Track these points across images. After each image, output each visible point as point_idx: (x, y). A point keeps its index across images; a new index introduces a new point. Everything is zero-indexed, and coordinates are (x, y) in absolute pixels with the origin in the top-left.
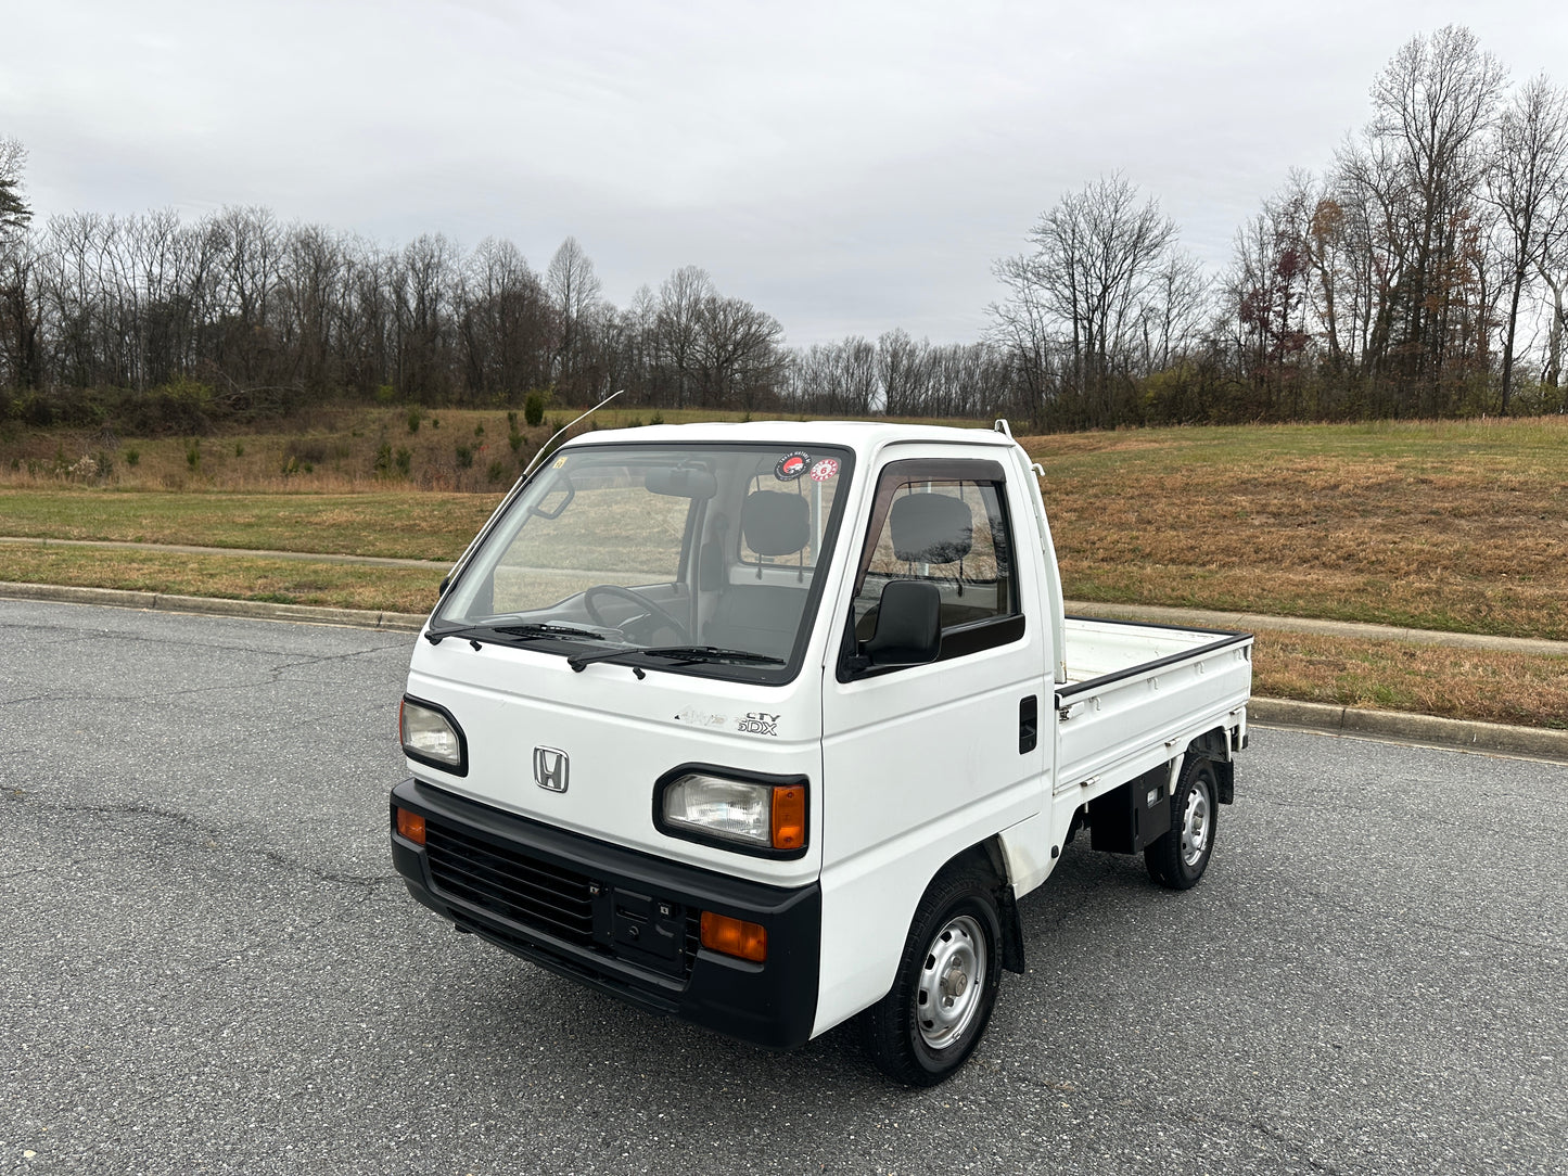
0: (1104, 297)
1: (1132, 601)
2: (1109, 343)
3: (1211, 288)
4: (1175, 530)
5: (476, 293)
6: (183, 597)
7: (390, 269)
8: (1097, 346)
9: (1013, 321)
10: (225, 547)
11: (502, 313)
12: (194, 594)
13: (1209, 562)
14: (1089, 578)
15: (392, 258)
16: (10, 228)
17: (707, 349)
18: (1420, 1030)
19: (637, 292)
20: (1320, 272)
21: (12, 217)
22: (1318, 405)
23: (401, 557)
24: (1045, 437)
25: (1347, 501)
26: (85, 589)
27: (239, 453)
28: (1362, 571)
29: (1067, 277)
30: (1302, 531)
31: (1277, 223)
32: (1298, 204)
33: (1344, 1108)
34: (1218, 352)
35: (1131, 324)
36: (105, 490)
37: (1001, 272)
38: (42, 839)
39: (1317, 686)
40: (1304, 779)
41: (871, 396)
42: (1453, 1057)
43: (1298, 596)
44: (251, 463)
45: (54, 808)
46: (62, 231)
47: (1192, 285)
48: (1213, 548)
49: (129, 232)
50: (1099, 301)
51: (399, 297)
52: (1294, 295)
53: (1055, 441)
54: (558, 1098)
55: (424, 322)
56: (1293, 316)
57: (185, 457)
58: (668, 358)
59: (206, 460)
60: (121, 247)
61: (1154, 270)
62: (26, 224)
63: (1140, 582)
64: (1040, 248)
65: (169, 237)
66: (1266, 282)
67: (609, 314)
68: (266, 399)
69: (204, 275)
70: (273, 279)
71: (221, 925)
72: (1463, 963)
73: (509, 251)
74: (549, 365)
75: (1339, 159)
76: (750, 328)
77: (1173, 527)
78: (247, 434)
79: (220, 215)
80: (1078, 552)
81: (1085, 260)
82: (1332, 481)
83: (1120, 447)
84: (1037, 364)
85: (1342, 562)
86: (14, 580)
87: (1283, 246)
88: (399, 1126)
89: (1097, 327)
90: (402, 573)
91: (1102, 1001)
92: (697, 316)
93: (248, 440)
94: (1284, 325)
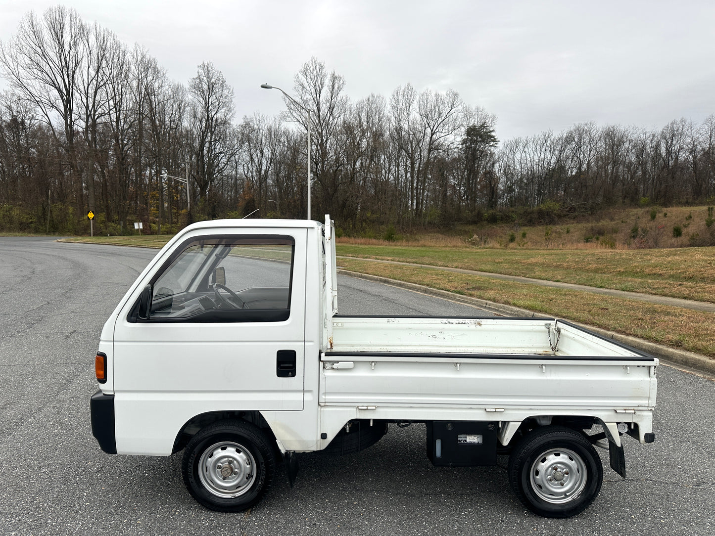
6: (434, 289)
7: (652, 140)
12: (437, 288)
15: (652, 135)
16: (491, 148)
21: (492, 143)
27: (568, 232)
44: (572, 236)
46: (508, 146)
49: (533, 142)
51: (656, 152)
57: (545, 234)
59: (553, 235)
62: (496, 145)
68: (583, 208)
78: (573, 223)
79: (572, 129)
93: (572, 226)
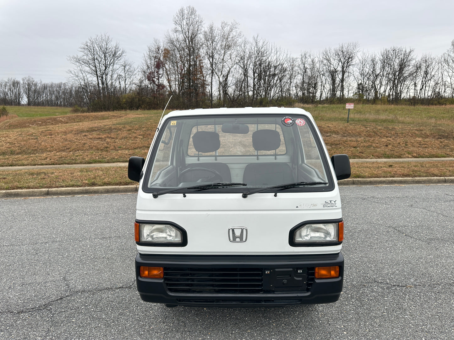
0: (106, 70)
2: (109, 84)
3: (137, 70)
8: (105, 85)
9: (77, 76)
29: (93, 64)
31: (154, 53)
32: (158, 49)
34: (142, 89)
35: (115, 79)
41: (21, 99)
47: (132, 69)
50: (104, 72)
52: (160, 74)
56: (161, 80)
61: (120, 64)
66: (153, 70)
75: (166, 37)
81: (98, 59)
84: (86, 89)
87: (156, 60)
89: (104, 80)
94: (159, 82)
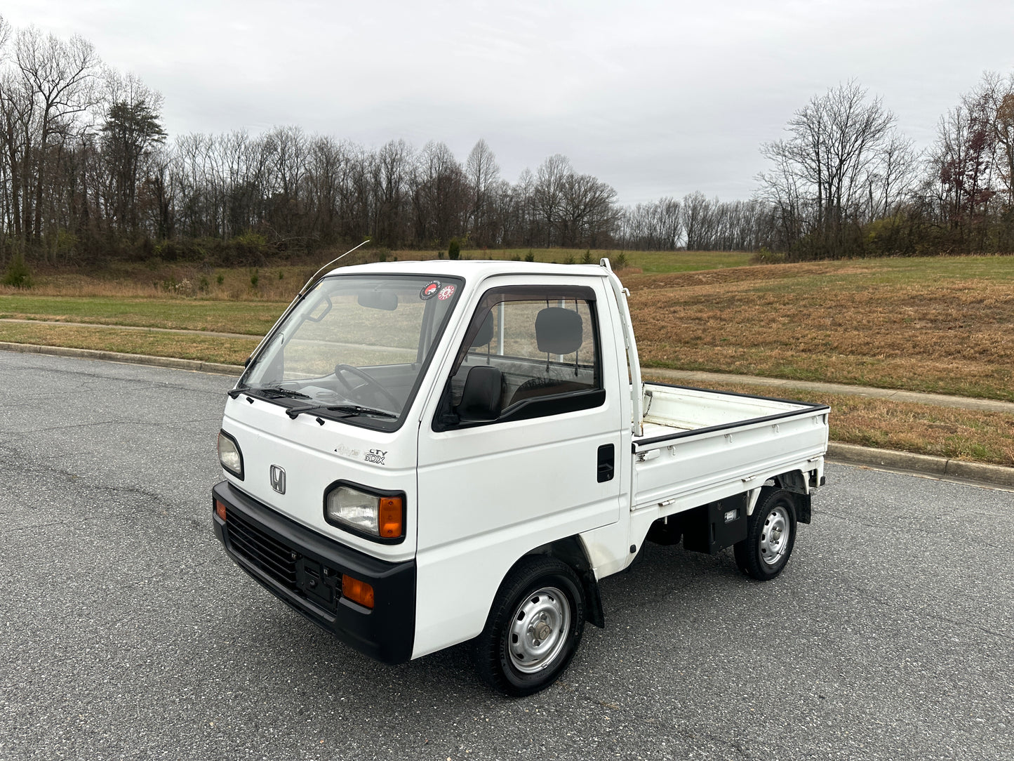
0: (840, 168)
1: (819, 380)
2: (843, 200)
3: (920, 159)
4: (858, 330)
5: (423, 177)
6: (216, 364)
7: (371, 163)
8: (835, 202)
9: (774, 185)
10: (251, 335)
11: (438, 189)
12: (223, 362)
13: (878, 353)
14: (790, 363)
15: (372, 156)
16: (155, 144)
17: (567, 209)
18: (891, 691)
19: (522, 173)
20: (1004, 146)
21: (156, 137)
22: (1000, 241)
23: (351, 343)
24: (789, 265)
25: (989, 311)
26: (164, 358)
27: (281, 277)
28: (993, 362)
29: (814, 154)
30: (951, 333)
31: (971, 111)
33: (806, 740)
34: (923, 204)
35: (859, 186)
36: (195, 299)
37: (767, 151)
38: (74, 505)
39: (930, 443)
40: (896, 509)
41: (677, 237)
42: (907, 712)
43: (940, 379)
44: (287, 283)
45: (89, 487)
46: (183, 145)
47: (906, 158)
48: (883, 343)
49: (220, 144)
50: (837, 170)
51: (376, 180)
52: (982, 163)
53: (795, 267)
54: (287, 681)
55: (391, 196)
56: (982, 178)
57: (250, 279)
58: (541, 216)
59: (261, 282)
60: (216, 153)
61: (877, 148)
62: (164, 141)
63: (826, 367)
64: (794, 134)
65: (243, 146)
66: (961, 154)
67: (505, 188)
68: (297, 245)
69: (263, 168)
70: (302, 170)
71: (146, 561)
72: (950, 647)
73: (443, 150)
74: (466, 221)
76: (595, 194)
77: (856, 329)
78: (285, 265)
79: (272, 132)
80: (786, 345)
81: (827, 142)
82: (979, 297)
83: (841, 272)
84: (791, 213)
85: (977, 355)
86: (128, 352)
87: (976, 128)
88: (186, 689)
89: (835, 189)
90: (346, 352)
91: (667, 652)
92: (561, 186)
93: (286, 269)
94: (975, 184)
